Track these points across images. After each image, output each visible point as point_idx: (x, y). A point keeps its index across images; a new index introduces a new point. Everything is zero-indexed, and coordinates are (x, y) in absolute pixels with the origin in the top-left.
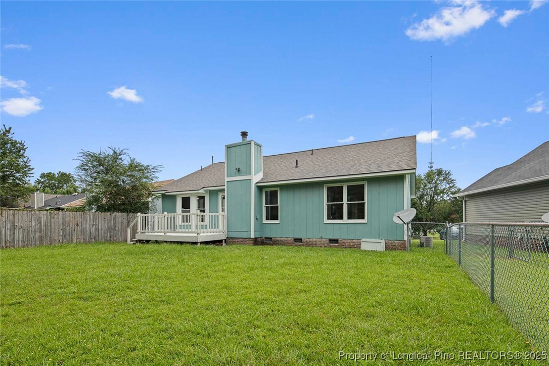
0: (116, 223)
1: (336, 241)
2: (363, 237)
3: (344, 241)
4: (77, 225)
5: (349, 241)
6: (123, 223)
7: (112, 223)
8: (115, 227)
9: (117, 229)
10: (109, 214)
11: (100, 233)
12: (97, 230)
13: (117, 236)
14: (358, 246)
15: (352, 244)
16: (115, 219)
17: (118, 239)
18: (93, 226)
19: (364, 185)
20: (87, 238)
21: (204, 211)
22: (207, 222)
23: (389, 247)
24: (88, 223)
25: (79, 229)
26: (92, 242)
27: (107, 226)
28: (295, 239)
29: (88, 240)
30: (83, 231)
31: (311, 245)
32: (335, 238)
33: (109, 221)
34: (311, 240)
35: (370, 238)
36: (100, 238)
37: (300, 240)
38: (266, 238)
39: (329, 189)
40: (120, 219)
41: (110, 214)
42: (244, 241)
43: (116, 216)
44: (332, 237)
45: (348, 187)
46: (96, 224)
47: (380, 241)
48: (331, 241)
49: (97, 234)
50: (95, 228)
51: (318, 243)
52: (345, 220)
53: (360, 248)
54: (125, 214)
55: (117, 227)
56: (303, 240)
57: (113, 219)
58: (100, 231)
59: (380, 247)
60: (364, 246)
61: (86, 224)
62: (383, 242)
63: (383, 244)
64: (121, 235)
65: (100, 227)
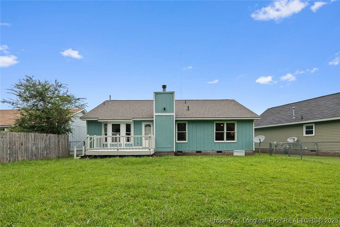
0: (50, 142)
1: (221, 152)
2: (235, 149)
3: (225, 152)
4: (22, 144)
5: (227, 151)
6: (55, 142)
7: (48, 142)
8: (50, 146)
9: (51, 147)
10: (45, 134)
11: (39, 151)
12: (37, 148)
13: (51, 153)
14: (232, 154)
15: (229, 153)
16: (49, 139)
17: (52, 156)
18: (34, 145)
19: (234, 123)
20: (30, 156)
21: (129, 134)
22: (132, 142)
23: (247, 154)
24: (30, 142)
25: (23, 147)
26: (33, 159)
27: (44, 145)
28: (197, 152)
29: (30, 158)
30: (26, 150)
31: (206, 154)
32: (220, 150)
33: (46, 140)
34: (207, 152)
35: (238, 150)
36: (39, 155)
37: (200, 152)
38: (178, 152)
39: (216, 124)
40: (53, 139)
41: (47, 135)
42: (169, 153)
43: (50, 136)
44: (219, 150)
45: (227, 124)
46: (36, 144)
47: (243, 151)
48: (218, 152)
49: (37, 152)
50: (36, 147)
51: (211, 153)
52: (225, 141)
53: (233, 155)
54: (56, 135)
55: (51, 145)
56: (202, 152)
57: (48, 139)
58: (39, 149)
59: (243, 154)
60: (235, 154)
61: (29, 143)
62: (244, 151)
63: (244, 153)
64: (54, 152)
65: (39, 146)
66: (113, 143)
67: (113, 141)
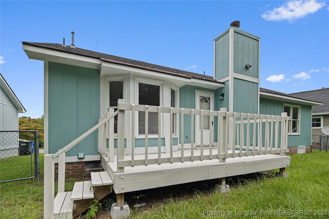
66: (143, 136)
67: (142, 131)
